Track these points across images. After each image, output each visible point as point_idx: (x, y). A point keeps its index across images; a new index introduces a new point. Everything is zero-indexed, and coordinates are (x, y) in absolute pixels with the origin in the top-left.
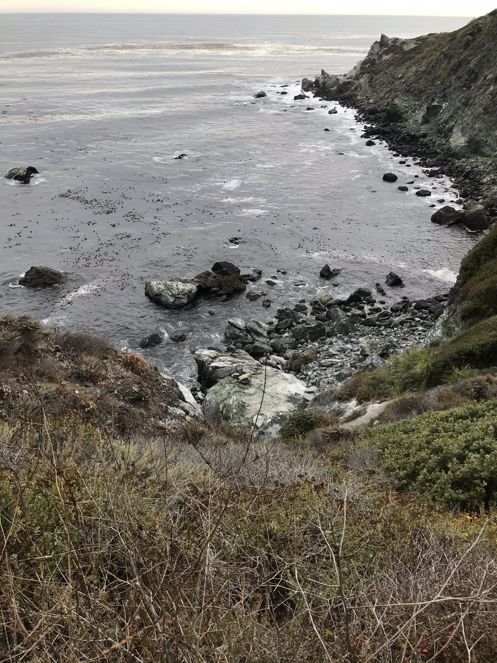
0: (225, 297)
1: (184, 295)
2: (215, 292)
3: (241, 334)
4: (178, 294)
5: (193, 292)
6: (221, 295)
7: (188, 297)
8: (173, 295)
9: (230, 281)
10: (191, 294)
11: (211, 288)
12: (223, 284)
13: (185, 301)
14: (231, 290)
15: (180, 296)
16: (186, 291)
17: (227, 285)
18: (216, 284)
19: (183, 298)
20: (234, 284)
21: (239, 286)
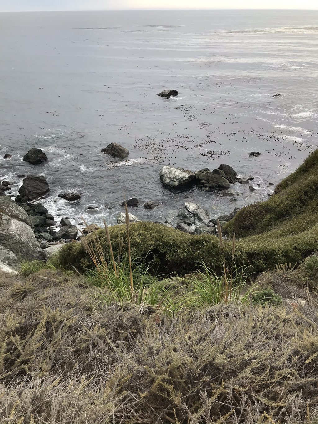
0: (207, 188)
1: (177, 179)
2: (203, 184)
3: (188, 215)
4: (173, 178)
5: (184, 179)
6: (206, 187)
7: (180, 182)
8: (170, 178)
9: (216, 178)
10: (182, 180)
11: (201, 180)
12: (210, 179)
13: (176, 184)
14: (215, 185)
15: (174, 180)
16: (179, 177)
17: (213, 181)
18: (206, 178)
19: (176, 182)
20: (219, 181)
21: (223, 184)
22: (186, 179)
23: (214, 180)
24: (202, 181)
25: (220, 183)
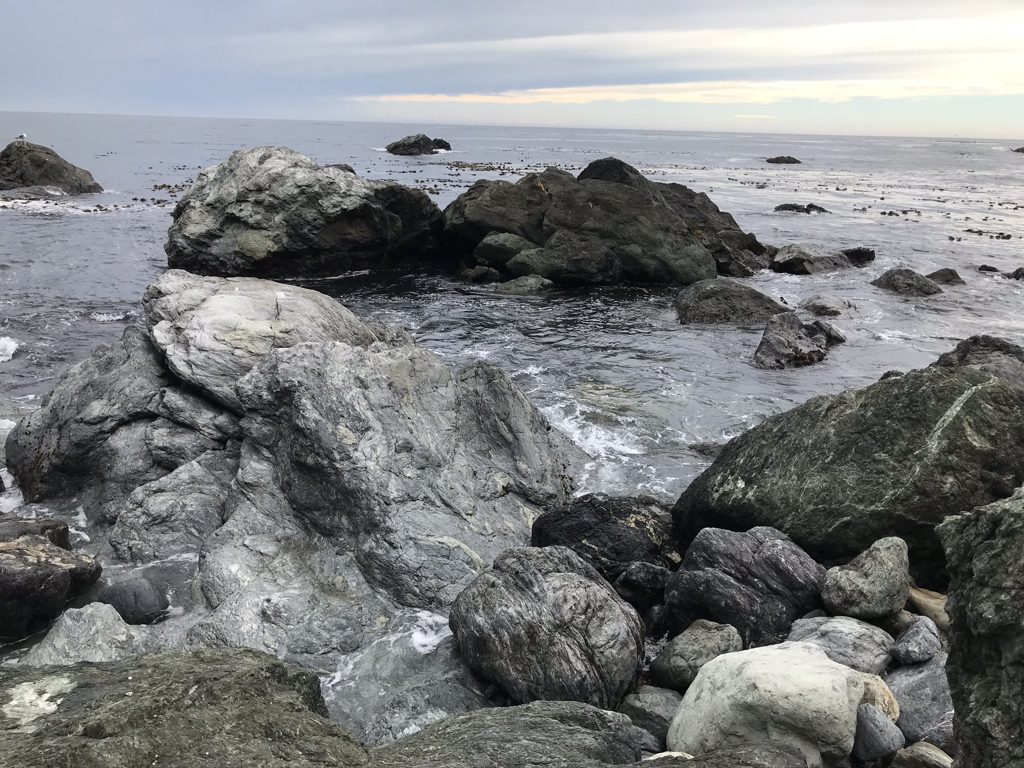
0: (532, 281)
1: (271, 208)
4: (241, 199)
5: (331, 206)
6: (521, 271)
7: (293, 228)
8: (218, 206)
10: (310, 213)
11: (486, 230)
13: (259, 244)
14: (595, 255)
15: (246, 211)
16: (286, 190)
17: (578, 229)
18: (520, 216)
19: (257, 227)
20: (631, 230)
21: (665, 251)
22: (349, 204)
23: (590, 224)
24: (490, 239)
25: (636, 249)
